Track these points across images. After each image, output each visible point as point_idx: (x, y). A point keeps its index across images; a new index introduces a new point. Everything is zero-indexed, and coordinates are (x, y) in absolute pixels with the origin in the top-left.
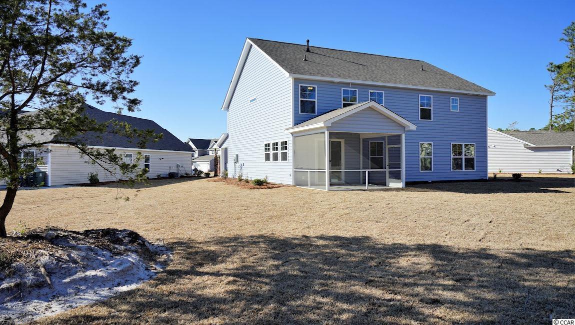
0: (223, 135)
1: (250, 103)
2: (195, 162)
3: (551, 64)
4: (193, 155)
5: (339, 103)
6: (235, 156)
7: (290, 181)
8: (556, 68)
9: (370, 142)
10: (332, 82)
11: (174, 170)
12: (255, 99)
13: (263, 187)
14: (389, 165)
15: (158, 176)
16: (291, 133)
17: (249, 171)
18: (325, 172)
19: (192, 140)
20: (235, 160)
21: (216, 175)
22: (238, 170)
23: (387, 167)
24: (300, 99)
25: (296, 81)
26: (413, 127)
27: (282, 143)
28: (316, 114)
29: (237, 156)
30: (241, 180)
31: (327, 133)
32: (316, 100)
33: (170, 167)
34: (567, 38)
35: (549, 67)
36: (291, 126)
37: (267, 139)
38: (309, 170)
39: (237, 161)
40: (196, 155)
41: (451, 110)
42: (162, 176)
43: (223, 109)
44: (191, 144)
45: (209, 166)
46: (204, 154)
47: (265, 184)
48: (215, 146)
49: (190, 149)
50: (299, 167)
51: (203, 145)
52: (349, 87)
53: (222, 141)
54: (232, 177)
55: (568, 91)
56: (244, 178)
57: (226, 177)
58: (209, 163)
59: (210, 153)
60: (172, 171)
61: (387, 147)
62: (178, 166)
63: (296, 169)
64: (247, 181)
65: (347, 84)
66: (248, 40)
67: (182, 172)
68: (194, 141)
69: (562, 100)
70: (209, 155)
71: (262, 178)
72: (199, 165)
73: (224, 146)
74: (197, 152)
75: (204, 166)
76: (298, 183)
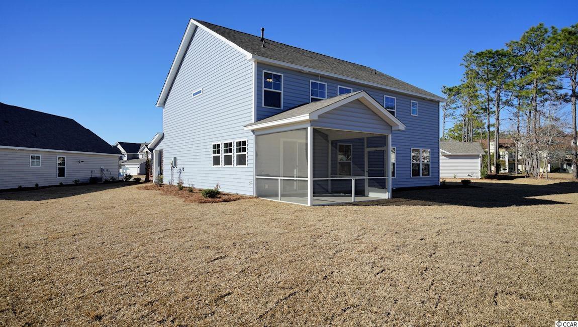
0: (158, 135)
1: (193, 97)
2: (124, 165)
3: (444, 87)
4: (121, 159)
5: (307, 97)
6: (173, 159)
7: (250, 191)
8: (448, 91)
9: (338, 144)
10: (300, 72)
11: (97, 174)
12: (200, 92)
13: (217, 200)
14: (368, 171)
15: (76, 181)
16: (253, 131)
17: (191, 177)
18: (307, 181)
19: (121, 144)
20: (172, 164)
21: (147, 181)
22: (176, 175)
23: (366, 174)
24: (264, 89)
25: (260, 66)
26: (402, 127)
27: (239, 143)
28: (282, 108)
29: (175, 159)
30: (181, 188)
31: (309, 130)
32: (282, 92)
33: (92, 172)
34: (466, 64)
35: (443, 90)
36: (253, 121)
37: (216, 139)
38: (279, 178)
39: (176, 165)
40: (125, 158)
41: (411, 115)
42: (80, 182)
43: (157, 105)
44: (119, 147)
45: (139, 169)
46: (133, 157)
47: (219, 196)
48: (146, 150)
49: (119, 152)
50: (263, 173)
51: (133, 149)
52: (318, 80)
53: (157, 142)
54: (168, 183)
55: (455, 110)
56: (185, 185)
57: (160, 183)
58: (139, 166)
59: (141, 157)
60: (94, 175)
61: (367, 150)
62: (102, 170)
63: (258, 176)
64: (191, 190)
65: (316, 76)
66: (192, 21)
67: (107, 176)
68: (124, 145)
69: (450, 117)
70: (138, 158)
71: (212, 187)
72: (127, 169)
73: (158, 148)
74: (126, 155)
75: (133, 170)
76: (261, 193)
